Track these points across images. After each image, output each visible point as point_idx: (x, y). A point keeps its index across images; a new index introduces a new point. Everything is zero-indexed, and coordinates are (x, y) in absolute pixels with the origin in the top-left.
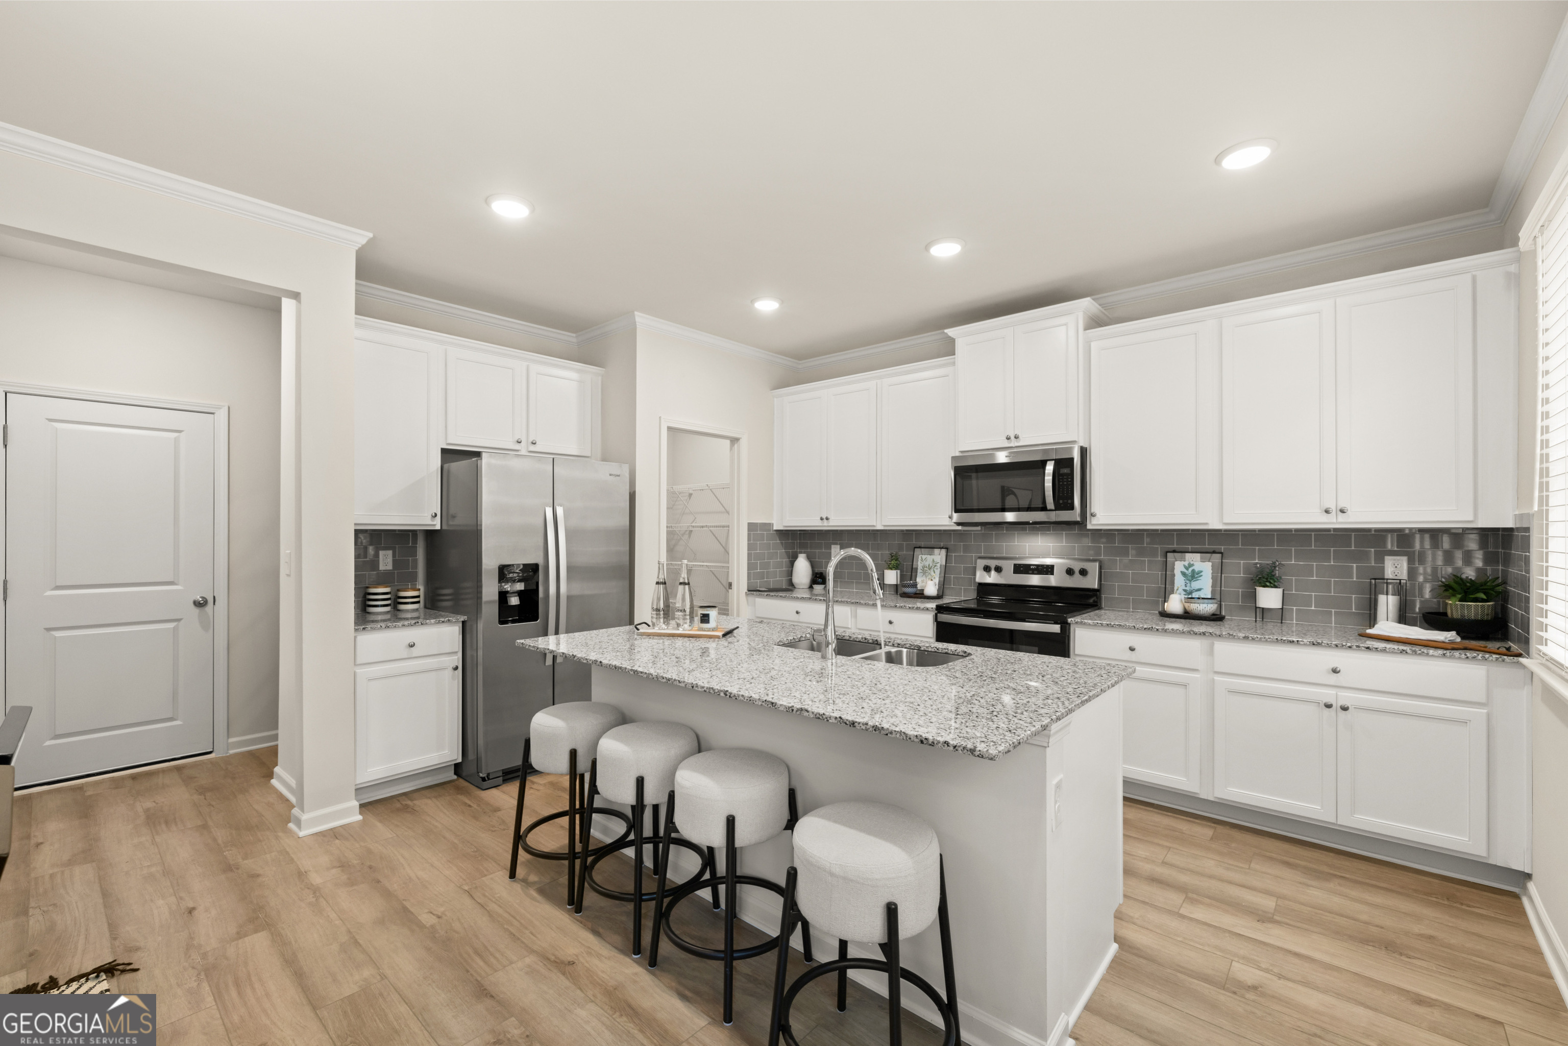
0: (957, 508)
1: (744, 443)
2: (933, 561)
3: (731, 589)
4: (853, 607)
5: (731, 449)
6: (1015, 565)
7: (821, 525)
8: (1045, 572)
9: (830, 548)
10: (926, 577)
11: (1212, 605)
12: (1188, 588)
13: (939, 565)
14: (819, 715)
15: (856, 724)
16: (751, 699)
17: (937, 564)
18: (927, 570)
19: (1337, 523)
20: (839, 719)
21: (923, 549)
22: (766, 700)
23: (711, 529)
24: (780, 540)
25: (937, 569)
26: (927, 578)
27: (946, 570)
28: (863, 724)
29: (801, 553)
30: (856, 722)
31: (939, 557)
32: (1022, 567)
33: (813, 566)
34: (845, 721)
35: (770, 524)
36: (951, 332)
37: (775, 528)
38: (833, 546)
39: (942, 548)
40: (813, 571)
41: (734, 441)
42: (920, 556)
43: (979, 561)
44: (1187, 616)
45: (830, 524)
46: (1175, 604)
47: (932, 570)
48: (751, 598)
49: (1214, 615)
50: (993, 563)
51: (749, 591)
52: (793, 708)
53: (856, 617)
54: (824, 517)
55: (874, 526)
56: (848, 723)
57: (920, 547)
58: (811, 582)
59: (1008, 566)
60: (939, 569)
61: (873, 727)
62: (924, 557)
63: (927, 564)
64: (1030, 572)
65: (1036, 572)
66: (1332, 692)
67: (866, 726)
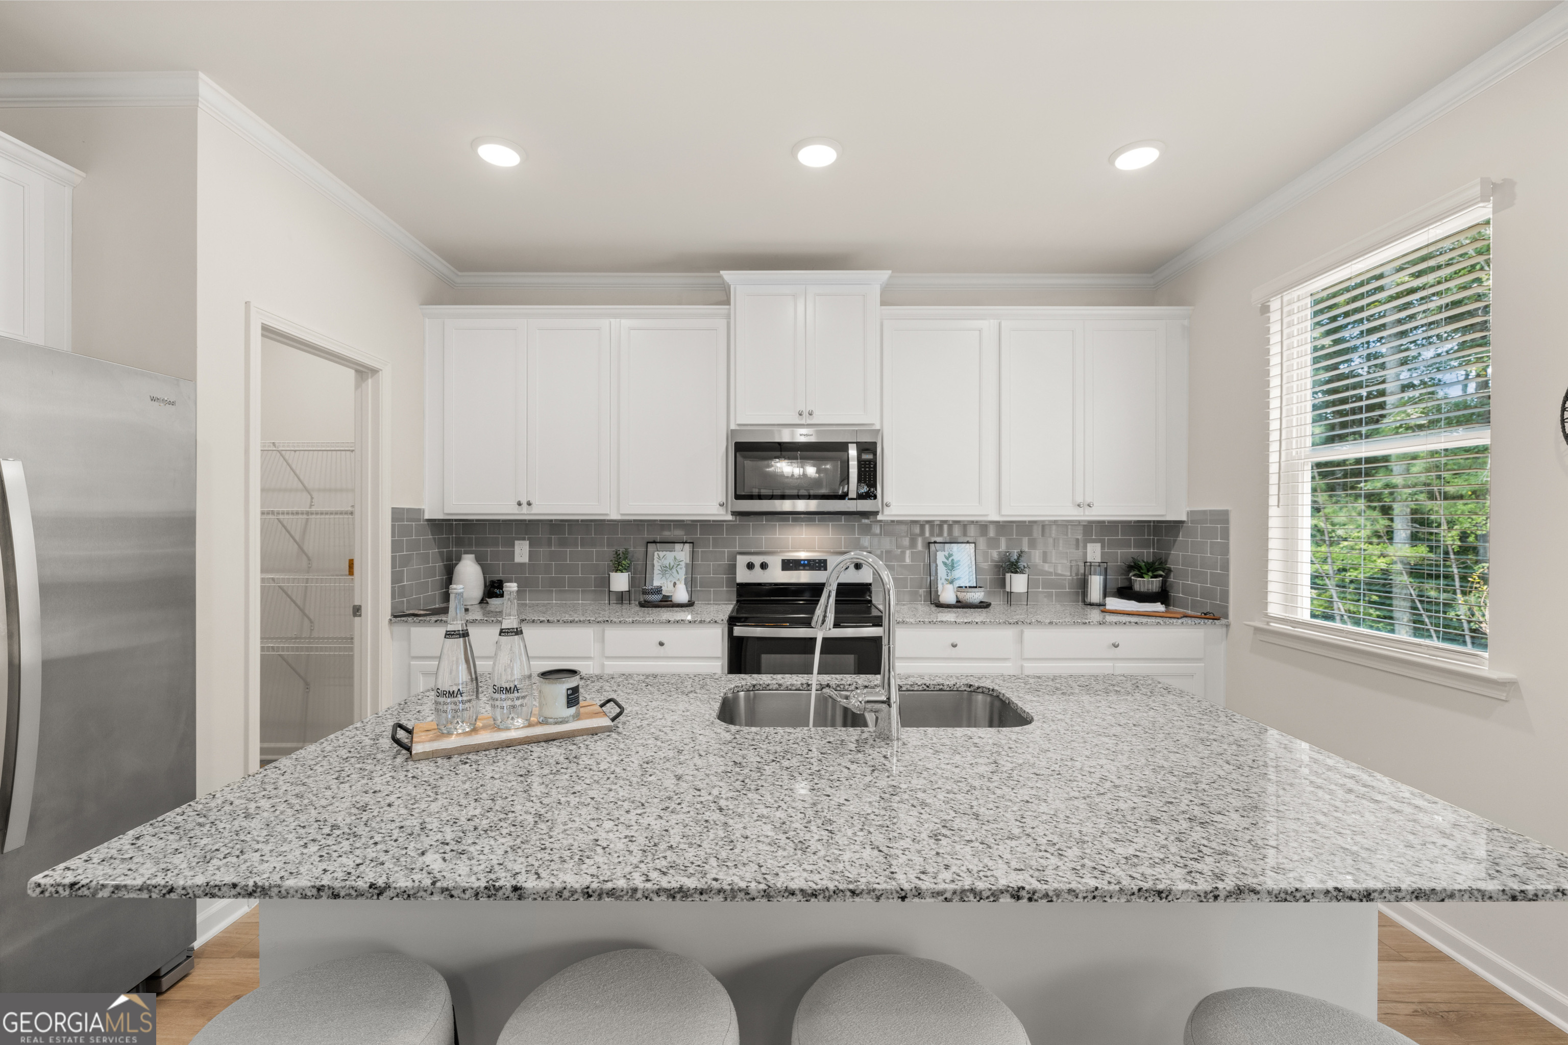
0: (738, 493)
1: (386, 378)
2: (675, 558)
3: (360, 616)
4: (598, 628)
5: (358, 386)
6: (783, 561)
7: (517, 512)
8: (817, 567)
9: (513, 546)
10: (667, 579)
11: (979, 594)
12: (949, 578)
13: (683, 564)
14: (1287, 893)
15: (1373, 895)
16: (1096, 893)
17: (681, 563)
18: (666, 570)
19: (1084, 515)
20: (1335, 894)
21: (658, 544)
22: (1140, 890)
23: (281, 517)
24: (432, 535)
25: (681, 568)
26: (669, 581)
27: (692, 568)
28: (1390, 892)
29: (467, 553)
30: (1375, 891)
31: (682, 554)
32: (792, 563)
33: (485, 569)
34: (1350, 893)
35: (419, 510)
36: (728, 276)
37: (427, 517)
38: (517, 542)
39: (686, 542)
40: (485, 578)
41: (364, 372)
42: (656, 554)
43: (739, 557)
44: (960, 605)
45: (533, 512)
46: (948, 595)
47: (674, 571)
48: (401, 629)
49: (981, 602)
50: (757, 560)
51: (395, 617)
52: (1217, 893)
53: (603, 640)
54: (524, 502)
55: (607, 515)
56: (1355, 896)
57: (654, 542)
58: (484, 593)
59: (775, 563)
60: (684, 569)
61: (1413, 893)
62: (661, 554)
63: (666, 563)
64: (801, 568)
65: (807, 568)
66: (1110, 664)
67: (1396, 894)
